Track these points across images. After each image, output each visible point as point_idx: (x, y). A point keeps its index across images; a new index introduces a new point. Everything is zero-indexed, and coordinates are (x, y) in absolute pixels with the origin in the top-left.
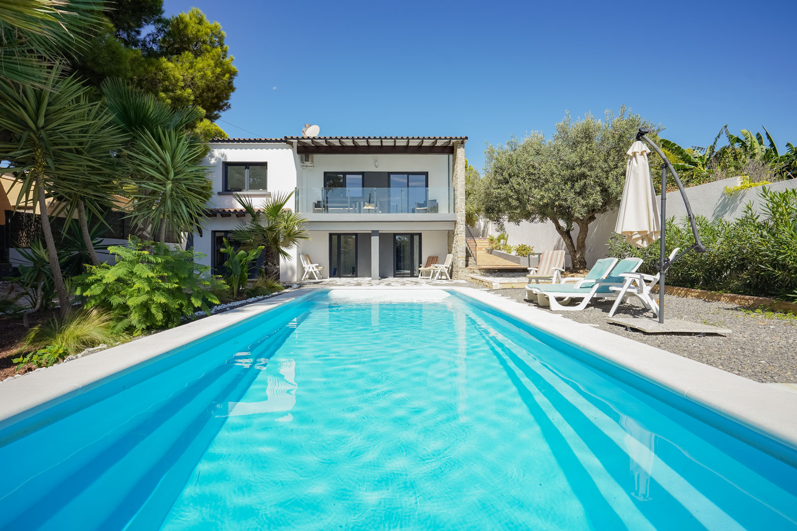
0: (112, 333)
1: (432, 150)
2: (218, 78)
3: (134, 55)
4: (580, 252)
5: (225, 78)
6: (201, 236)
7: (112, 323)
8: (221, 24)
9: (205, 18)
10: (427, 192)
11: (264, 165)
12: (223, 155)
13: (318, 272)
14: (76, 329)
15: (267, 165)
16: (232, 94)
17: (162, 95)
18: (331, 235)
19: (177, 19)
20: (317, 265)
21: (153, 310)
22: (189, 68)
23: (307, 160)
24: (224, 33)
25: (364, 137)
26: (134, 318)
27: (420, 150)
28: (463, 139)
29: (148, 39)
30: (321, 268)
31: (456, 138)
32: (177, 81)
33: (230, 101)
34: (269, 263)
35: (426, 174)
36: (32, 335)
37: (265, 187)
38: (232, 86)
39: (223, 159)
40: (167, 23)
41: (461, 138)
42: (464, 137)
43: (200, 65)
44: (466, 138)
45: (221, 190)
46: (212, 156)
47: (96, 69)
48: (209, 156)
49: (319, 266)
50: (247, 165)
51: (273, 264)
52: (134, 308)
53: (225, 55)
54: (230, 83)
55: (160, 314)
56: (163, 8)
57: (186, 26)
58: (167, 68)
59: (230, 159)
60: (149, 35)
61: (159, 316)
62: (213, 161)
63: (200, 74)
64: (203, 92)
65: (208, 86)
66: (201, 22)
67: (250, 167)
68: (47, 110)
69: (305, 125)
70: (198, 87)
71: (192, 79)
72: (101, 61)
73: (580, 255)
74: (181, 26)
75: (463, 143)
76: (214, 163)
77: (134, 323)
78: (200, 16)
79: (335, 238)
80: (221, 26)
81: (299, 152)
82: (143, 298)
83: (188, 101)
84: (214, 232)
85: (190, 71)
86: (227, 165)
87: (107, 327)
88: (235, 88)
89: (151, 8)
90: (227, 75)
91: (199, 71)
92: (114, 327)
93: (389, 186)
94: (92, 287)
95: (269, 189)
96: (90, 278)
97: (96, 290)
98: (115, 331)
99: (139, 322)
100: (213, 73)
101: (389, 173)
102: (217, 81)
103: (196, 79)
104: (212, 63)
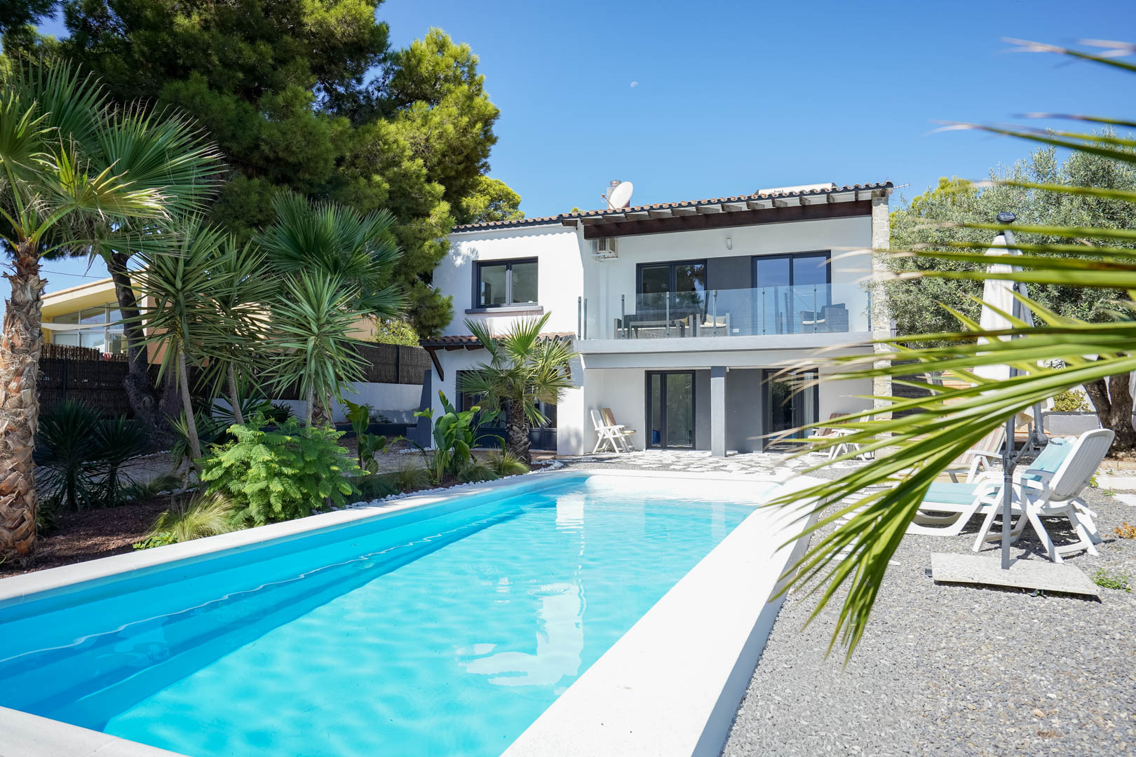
0: (230, 524)
1: (830, 210)
2: (465, 131)
3: (340, 129)
4: (1118, 414)
5: (475, 131)
6: (442, 380)
7: (232, 512)
8: (470, 45)
9: (449, 39)
10: (829, 290)
11: (534, 260)
12: (473, 251)
13: (623, 440)
14: (198, 517)
15: (537, 262)
16: (493, 147)
17: (377, 178)
18: (649, 374)
19: (407, 53)
20: (621, 426)
21: (272, 500)
22: (423, 125)
23: (603, 248)
24: (475, 57)
25: (689, 203)
26: (253, 509)
27: (805, 212)
28: (883, 187)
29: (370, 89)
30: (629, 432)
31: (867, 187)
32: (403, 150)
33: (489, 160)
34: (514, 428)
35: (827, 254)
36: (161, 521)
37: (535, 300)
38: (492, 135)
39: (473, 257)
40: (395, 58)
41: (878, 186)
42: (882, 183)
43: (437, 119)
44: (890, 185)
45: (470, 307)
46: (457, 254)
47: (291, 159)
48: (454, 253)
49: (627, 428)
50: (508, 264)
51: (520, 428)
52: (252, 496)
53: (479, 90)
54: (486, 132)
55: (280, 505)
56: (389, 41)
57: (419, 61)
58: (388, 134)
59: (483, 257)
60: (372, 83)
61: (278, 507)
62: (459, 261)
63: (437, 131)
64: (444, 155)
65: (450, 146)
66: (441, 47)
67: (513, 266)
68: (185, 271)
69: (611, 183)
70: (436, 151)
71: (427, 140)
72: (294, 149)
73: (1120, 421)
74: (414, 61)
75: (883, 194)
76: (461, 264)
77: (254, 513)
78: (441, 38)
79: (656, 380)
80: (470, 48)
81: (587, 236)
82: (262, 485)
83: (418, 177)
84: (461, 373)
85: (424, 130)
86: (479, 265)
87: (227, 517)
88: (496, 138)
89: (372, 45)
90: (479, 125)
91: (436, 128)
92: (233, 517)
93: (754, 285)
94: (214, 470)
95: (540, 302)
96: (211, 460)
97: (217, 473)
98: (233, 522)
99: (259, 512)
100: (455, 125)
101: (755, 259)
102: (465, 136)
103: (431, 141)
104: (454, 111)
